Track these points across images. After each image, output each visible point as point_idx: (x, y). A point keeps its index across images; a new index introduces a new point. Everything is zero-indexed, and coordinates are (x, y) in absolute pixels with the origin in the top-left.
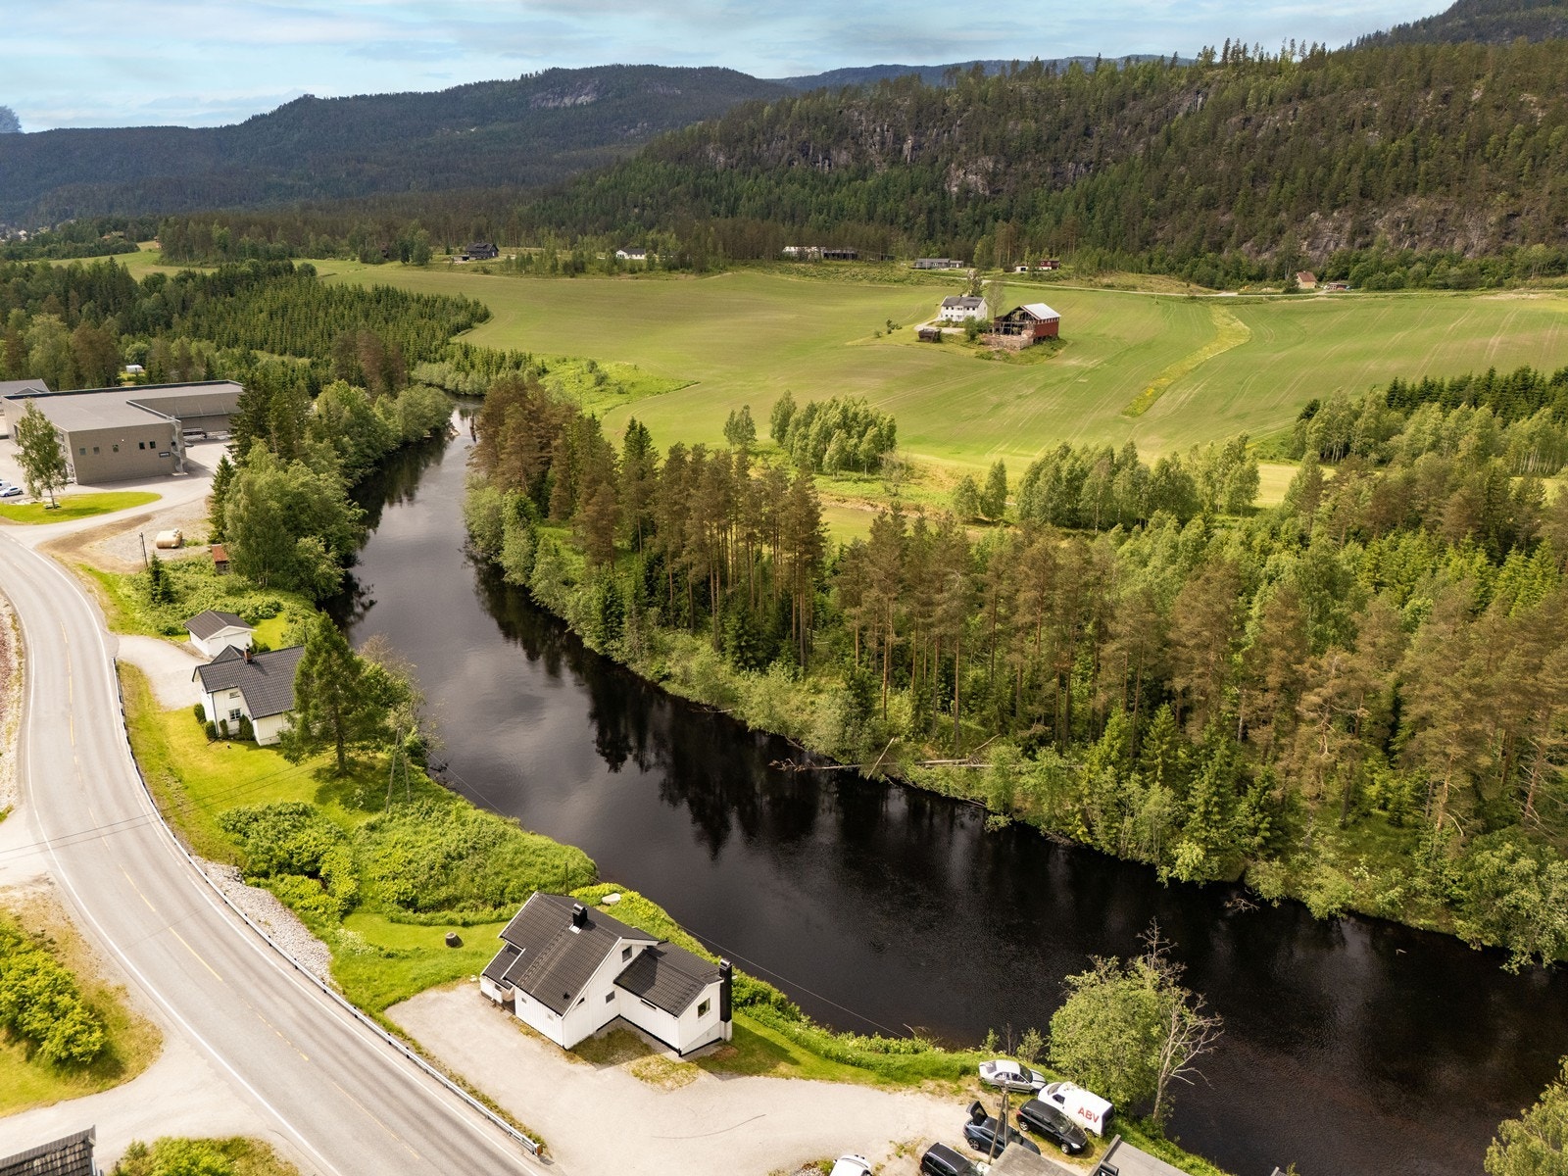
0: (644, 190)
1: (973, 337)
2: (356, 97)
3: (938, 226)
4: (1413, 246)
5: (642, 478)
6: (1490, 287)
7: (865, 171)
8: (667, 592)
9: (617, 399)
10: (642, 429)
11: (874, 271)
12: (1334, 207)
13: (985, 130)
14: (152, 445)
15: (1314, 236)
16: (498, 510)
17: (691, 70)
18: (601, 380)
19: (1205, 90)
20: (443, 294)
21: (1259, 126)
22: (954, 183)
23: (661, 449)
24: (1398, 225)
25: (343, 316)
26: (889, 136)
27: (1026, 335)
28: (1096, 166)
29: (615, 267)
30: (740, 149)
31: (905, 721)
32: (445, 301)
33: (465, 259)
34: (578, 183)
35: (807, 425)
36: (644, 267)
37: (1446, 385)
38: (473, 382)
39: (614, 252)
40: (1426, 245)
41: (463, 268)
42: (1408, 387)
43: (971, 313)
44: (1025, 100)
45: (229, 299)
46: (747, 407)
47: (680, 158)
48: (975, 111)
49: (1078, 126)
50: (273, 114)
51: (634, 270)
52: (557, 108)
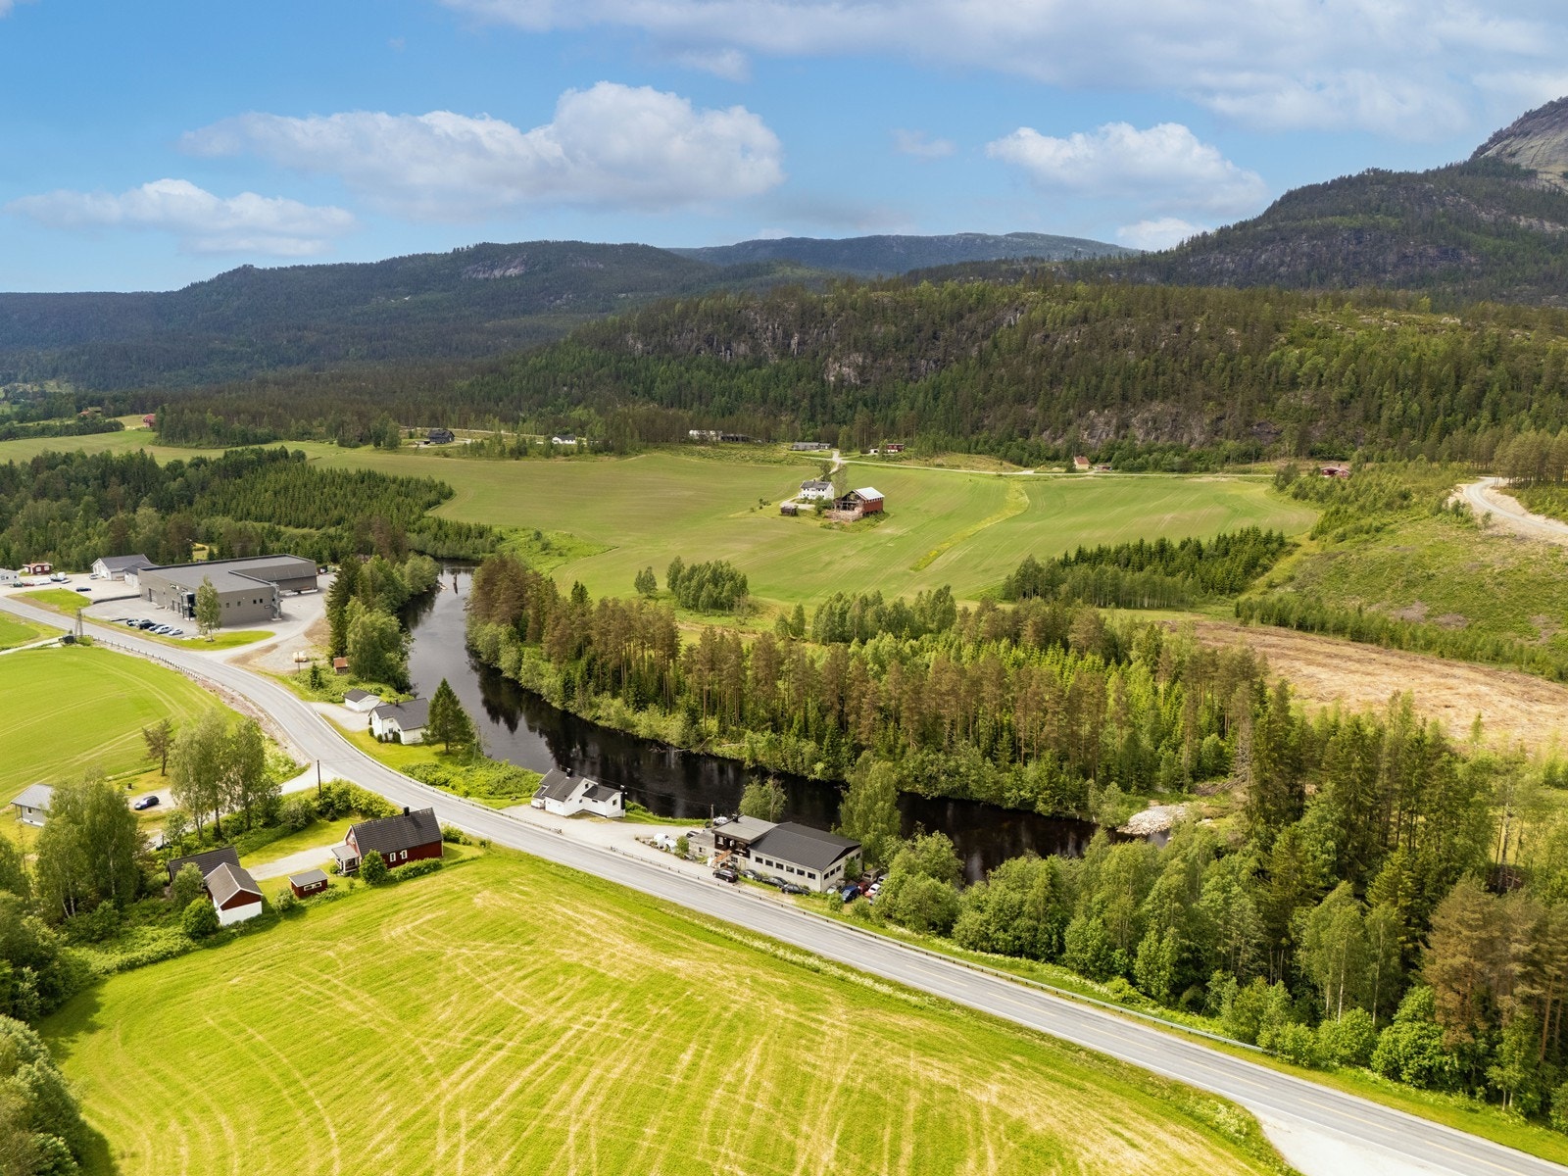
0: (572, 371)
1: (820, 512)
2: (294, 268)
3: (819, 408)
4: (1157, 438)
5: (584, 615)
6: (1201, 471)
7: (760, 361)
8: (598, 676)
9: (558, 560)
10: (583, 587)
11: (759, 453)
12: (1105, 407)
13: (855, 332)
14: (261, 601)
15: (1091, 427)
16: (497, 636)
17: (613, 246)
18: (546, 547)
19: (1020, 309)
20: (415, 476)
21: (1055, 342)
22: (832, 374)
23: (594, 596)
24: (1147, 423)
25: (335, 495)
26: (780, 333)
27: (858, 511)
28: (942, 364)
29: (550, 451)
30: (655, 340)
31: (715, 730)
32: (418, 481)
33: (426, 443)
34: (512, 362)
35: (690, 580)
36: (576, 450)
37: (1113, 550)
38: (448, 549)
39: (550, 438)
40: (1165, 438)
41: (427, 452)
42: (1089, 551)
43: (821, 493)
44: (887, 309)
45: (238, 481)
46: (650, 568)
47: (603, 344)
48: (847, 316)
49: (927, 331)
50: (211, 282)
51: (567, 453)
52: (487, 279)
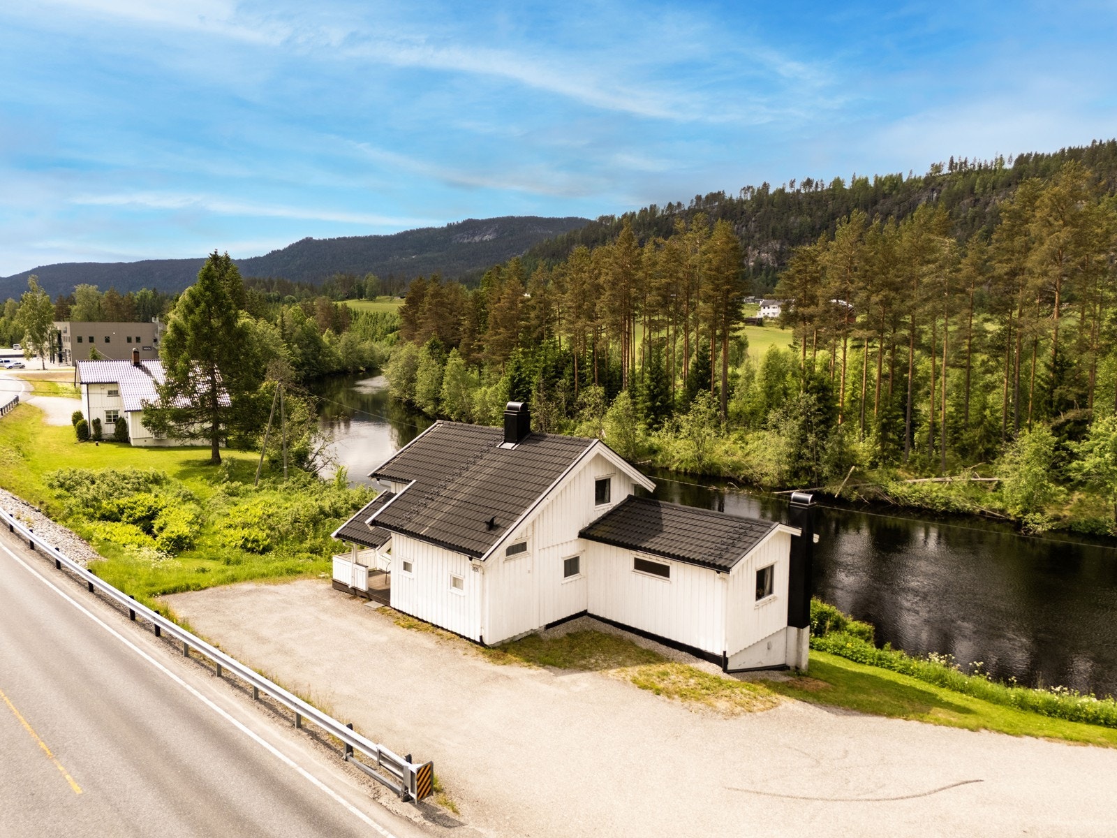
2: (339, 239)
13: (773, 223)
14: (138, 340)
17: (559, 219)
19: (938, 188)
21: (987, 204)
22: (751, 260)
44: (802, 203)
48: (766, 211)
52: (469, 243)
